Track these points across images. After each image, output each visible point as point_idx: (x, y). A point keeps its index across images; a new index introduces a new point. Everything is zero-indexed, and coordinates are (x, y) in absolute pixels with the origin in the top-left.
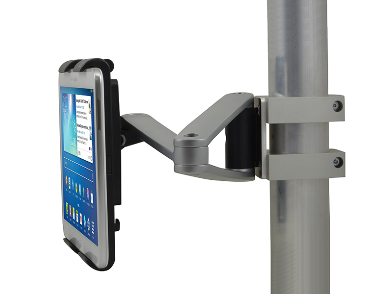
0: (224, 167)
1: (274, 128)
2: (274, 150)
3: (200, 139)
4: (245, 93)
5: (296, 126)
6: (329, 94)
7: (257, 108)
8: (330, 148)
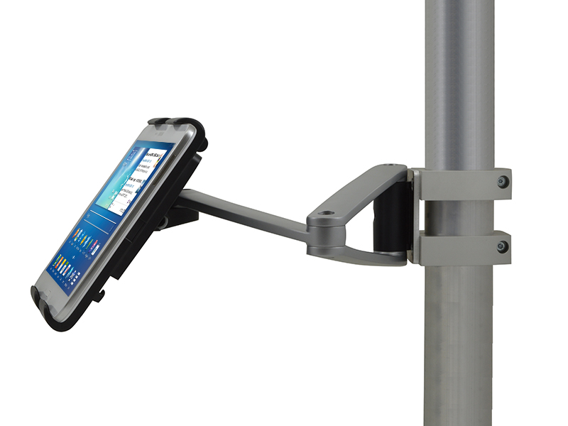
0: (371, 250)
1: (429, 205)
2: (430, 231)
3: (337, 217)
4: (397, 165)
5: (455, 205)
6: (496, 167)
7: (410, 182)
8: (495, 229)
